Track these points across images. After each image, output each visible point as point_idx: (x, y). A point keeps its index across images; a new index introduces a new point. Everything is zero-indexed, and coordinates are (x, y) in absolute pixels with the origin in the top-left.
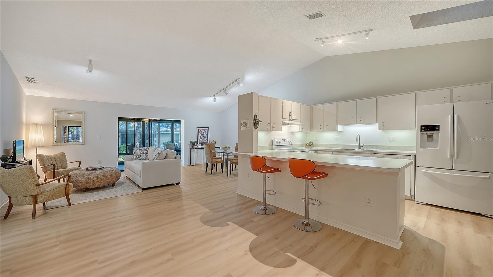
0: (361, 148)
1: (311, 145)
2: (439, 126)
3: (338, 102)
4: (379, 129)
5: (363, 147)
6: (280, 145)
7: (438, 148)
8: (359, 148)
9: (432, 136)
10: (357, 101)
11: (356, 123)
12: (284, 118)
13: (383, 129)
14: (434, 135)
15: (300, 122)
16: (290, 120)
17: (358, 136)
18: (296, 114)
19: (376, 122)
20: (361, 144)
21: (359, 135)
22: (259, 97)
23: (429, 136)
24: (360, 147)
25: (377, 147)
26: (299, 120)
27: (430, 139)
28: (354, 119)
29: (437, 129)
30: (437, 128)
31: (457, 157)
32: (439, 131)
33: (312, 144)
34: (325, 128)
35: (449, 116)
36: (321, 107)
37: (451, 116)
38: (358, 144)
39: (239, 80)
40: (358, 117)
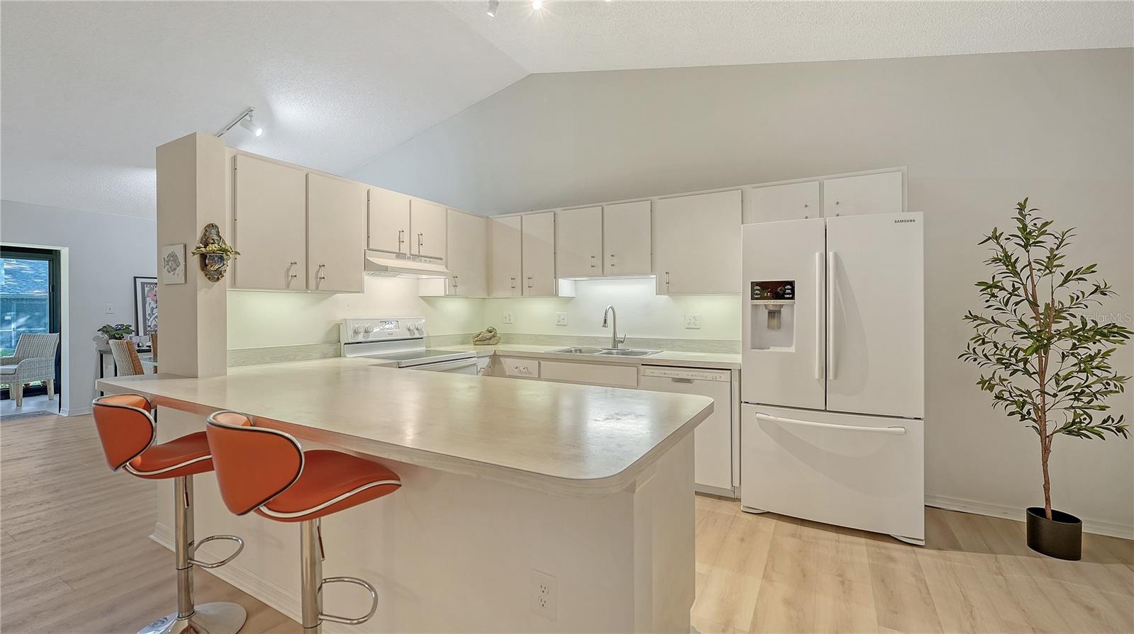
0: (620, 346)
1: (490, 339)
2: (791, 283)
3: (558, 210)
4: (659, 292)
5: (622, 342)
6: (370, 339)
7: (792, 349)
8: (615, 346)
9: (779, 312)
10: (605, 208)
11: (603, 274)
12: (371, 247)
13: (668, 293)
14: (782, 310)
15: (447, 267)
16: (400, 255)
17: (610, 311)
18: (424, 239)
19: (652, 272)
20: (620, 336)
21: (612, 308)
22: (239, 158)
23: (773, 314)
24: (616, 342)
25: (659, 344)
26: (441, 259)
27: (775, 322)
28: (598, 262)
29: (789, 294)
30: (789, 289)
31: (836, 376)
32: (793, 298)
33: (494, 336)
34: (527, 286)
35: (817, 255)
36: (512, 221)
37: (821, 254)
38: (611, 336)
39: (250, 116)
40: (607, 256)
